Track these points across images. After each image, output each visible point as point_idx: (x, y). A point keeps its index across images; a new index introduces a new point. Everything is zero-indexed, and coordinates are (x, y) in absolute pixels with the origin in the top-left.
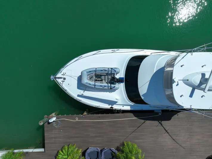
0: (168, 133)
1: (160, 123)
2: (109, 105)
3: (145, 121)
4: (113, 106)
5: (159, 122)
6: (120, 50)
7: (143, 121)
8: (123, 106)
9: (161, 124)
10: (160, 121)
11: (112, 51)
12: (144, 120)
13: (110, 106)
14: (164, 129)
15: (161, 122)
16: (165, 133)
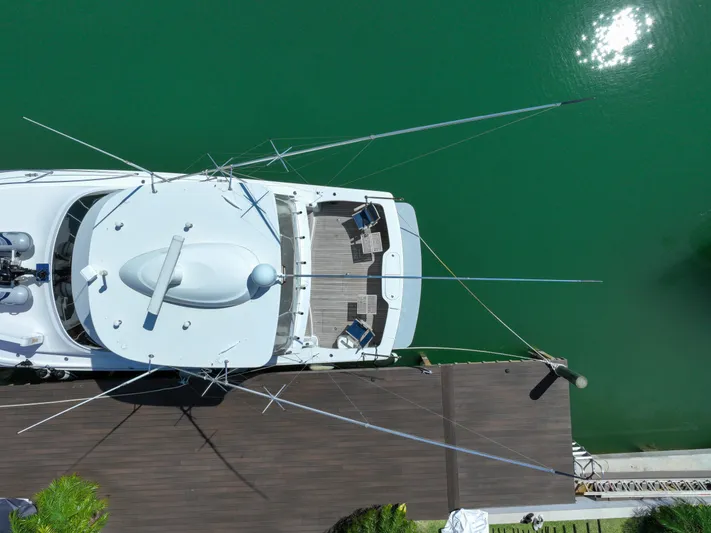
0: (212, 445)
1: (185, 412)
2: (18, 355)
3: (137, 406)
4: (30, 360)
5: (182, 409)
6: (56, 172)
7: (131, 407)
8: (66, 359)
9: (190, 417)
10: (186, 408)
11: (30, 175)
12: (135, 403)
13: (23, 358)
14: (197, 432)
15: (189, 409)
16: (203, 446)
